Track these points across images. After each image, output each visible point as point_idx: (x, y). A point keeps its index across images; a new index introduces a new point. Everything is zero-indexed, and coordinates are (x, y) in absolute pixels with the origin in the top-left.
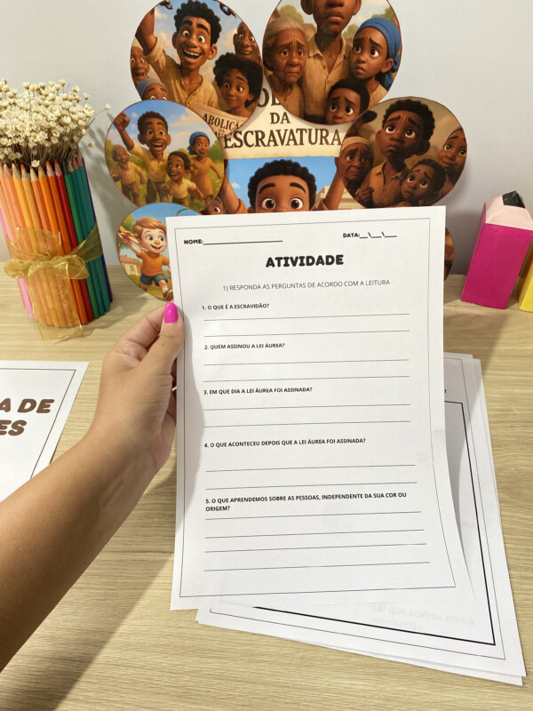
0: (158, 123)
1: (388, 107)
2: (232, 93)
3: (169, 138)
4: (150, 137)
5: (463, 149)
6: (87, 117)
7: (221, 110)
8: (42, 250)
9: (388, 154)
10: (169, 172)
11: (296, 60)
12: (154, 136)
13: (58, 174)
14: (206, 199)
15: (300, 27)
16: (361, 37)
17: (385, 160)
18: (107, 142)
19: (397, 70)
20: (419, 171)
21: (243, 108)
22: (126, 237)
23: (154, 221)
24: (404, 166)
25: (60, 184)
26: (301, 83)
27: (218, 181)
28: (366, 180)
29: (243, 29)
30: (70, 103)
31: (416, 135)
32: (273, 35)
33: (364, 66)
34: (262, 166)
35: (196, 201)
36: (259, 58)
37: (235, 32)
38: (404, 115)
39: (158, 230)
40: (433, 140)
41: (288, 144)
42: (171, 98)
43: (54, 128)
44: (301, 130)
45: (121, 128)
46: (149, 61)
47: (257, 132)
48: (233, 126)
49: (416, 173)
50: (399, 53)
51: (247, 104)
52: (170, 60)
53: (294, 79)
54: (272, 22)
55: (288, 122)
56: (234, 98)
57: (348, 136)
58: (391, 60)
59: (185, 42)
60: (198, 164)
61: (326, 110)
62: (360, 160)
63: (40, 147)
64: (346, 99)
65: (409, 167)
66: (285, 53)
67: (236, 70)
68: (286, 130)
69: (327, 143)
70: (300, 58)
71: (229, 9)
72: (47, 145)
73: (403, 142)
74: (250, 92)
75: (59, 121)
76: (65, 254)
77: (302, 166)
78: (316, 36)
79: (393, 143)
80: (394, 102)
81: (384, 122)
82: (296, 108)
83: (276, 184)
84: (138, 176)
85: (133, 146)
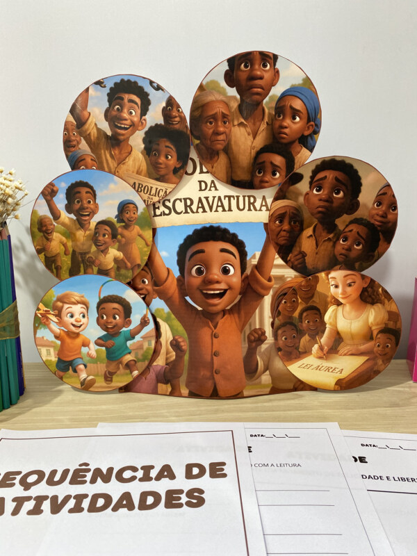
0: (87, 192)
1: (313, 167)
2: (161, 161)
3: (97, 206)
4: (77, 206)
5: (393, 206)
9: (318, 215)
11: (222, 129)
14: (132, 269)
15: (224, 99)
16: (281, 105)
17: (316, 222)
18: (33, 213)
19: (319, 132)
20: (351, 231)
21: (171, 176)
22: (44, 315)
23: (76, 296)
24: (336, 226)
26: (227, 150)
27: (146, 249)
28: (297, 244)
29: (171, 102)
31: (344, 194)
32: (199, 107)
33: (286, 131)
34: (191, 233)
35: (123, 271)
36: (187, 127)
37: (164, 104)
38: (330, 175)
39: (80, 306)
40: (361, 198)
42: (101, 168)
44: (229, 197)
45: (49, 198)
46: (81, 134)
47: (185, 199)
48: (162, 194)
49: (349, 234)
50: (319, 116)
52: (101, 132)
53: (220, 147)
54: (199, 96)
55: (216, 189)
56: (162, 166)
57: (276, 199)
58: (312, 123)
59: (116, 116)
60: (126, 233)
61: (253, 175)
62: (290, 223)
64: (272, 163)
67: (165, 139)
68: (214, 197)
69: (256, 210)
70: (225, 127)
71: (158, 85)
73: (332, 202)
74: (178, 160)
77: (232, 231)
78: (240, 106)
79: (322, 204)
80: (319, 162)
81: (311, 183)
82: (223, 174)
83: (205, 249)
84: (62, 247)
85: (60, 217)
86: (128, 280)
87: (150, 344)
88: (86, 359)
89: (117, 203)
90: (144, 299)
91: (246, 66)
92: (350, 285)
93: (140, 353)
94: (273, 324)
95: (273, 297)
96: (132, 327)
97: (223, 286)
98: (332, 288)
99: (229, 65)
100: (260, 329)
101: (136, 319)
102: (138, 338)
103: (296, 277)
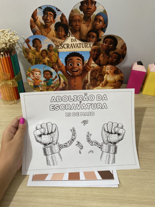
1: (104, 37)
2: (60, 33)
3: (41, 46)
4: (36, 45)
5: (126, 49)
6: (17, 40)
7: (57, 38)
8: (4, 78)
9: (105, 51)
10: (42, 56)
11: (78, 24)
12: (37, 45)
13: (9, 56)
14: (52, 63)
15: (79, 15)
16: (96, 18)
17: (104, 52)
18: (23, 47)
19: (107, 27)
20: (113, 55)
22: (29, 74)
23: (37, 70)
24: (109, 54)
25: (9, 59)
26: (80, 30)
27: (56, 58)
28: (98, 58)
29: (63, 15)
30: (12, 36)
31: (113, 45)
32: (71, 17)
33: (97, 26)
34: (69, 54)
35: (50, 64)
36: (68, 23)
37: (61, 16)
38: (109, 40)
39: (38, 72)
41: (76, 48)
42: (42, 34)
43: (8, 43)
44: (80, 44)
45: (27, 43)
46: (36, 24)
47: (67, 44)
48: (60, 43)
49: (113, 56)
50: (107, 22)
51: (64, 36)
52: (41, 24)
53: (77, 29)
54: (71, 13)
55: (76, 41)
56: (60, 35)
57: (93, 45)
58: (105, 24)
59: (46, 19)
60: (50, 53)
61: (87, 38)
62: (97, 52)
63: (3, 48)
64: (93, 35)
65: (111, 54)
66: (75, 22)
67: (61, 27)
68: (75, 44)
69: (87, 47)
71: (59, 9)
72: (5, 48)
73: (109, 47)
74: (65, 33)
75: (9, 41)
76: (11, 79)
77: (80, 54)
78: (84, 18)
79: (106, 47)
80: (106, 36)
81: (103, 42)
82: (78, 37)
83: (73, 59)
84: (32, 57)
85: (31, 48)
86: (51, 66)
87: (58, 82)
88: (41, 85)
89: (47, 45)
90: (56, 71)
91: (86, 5)
92: (112, 69)
93: (55, 84)
94: (90, 78)
95: (91, 72)
96: (53, 78)
97: (77, 69)
98: (107, 70)
99: (81, 4)
100: (87, 80)
101: (54, 76)
102: (55, 81)
103: (97, 66)
